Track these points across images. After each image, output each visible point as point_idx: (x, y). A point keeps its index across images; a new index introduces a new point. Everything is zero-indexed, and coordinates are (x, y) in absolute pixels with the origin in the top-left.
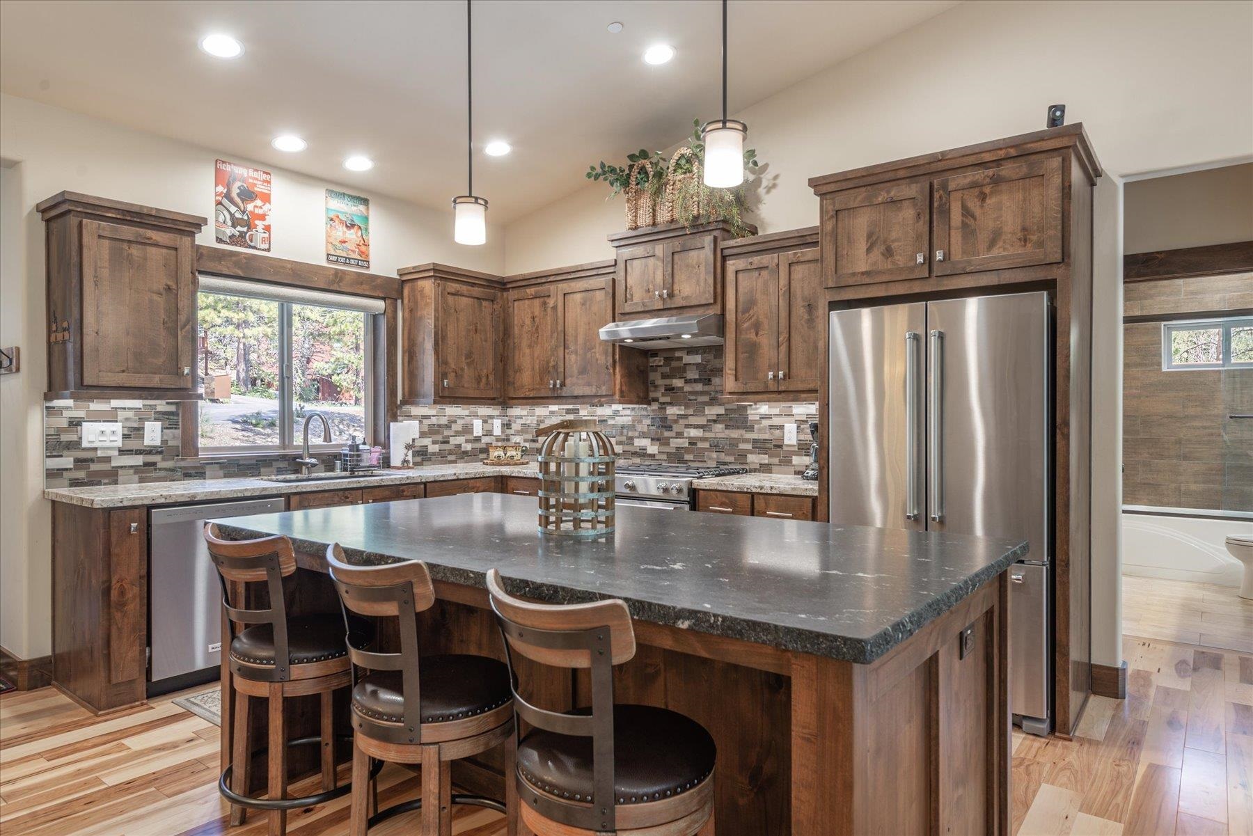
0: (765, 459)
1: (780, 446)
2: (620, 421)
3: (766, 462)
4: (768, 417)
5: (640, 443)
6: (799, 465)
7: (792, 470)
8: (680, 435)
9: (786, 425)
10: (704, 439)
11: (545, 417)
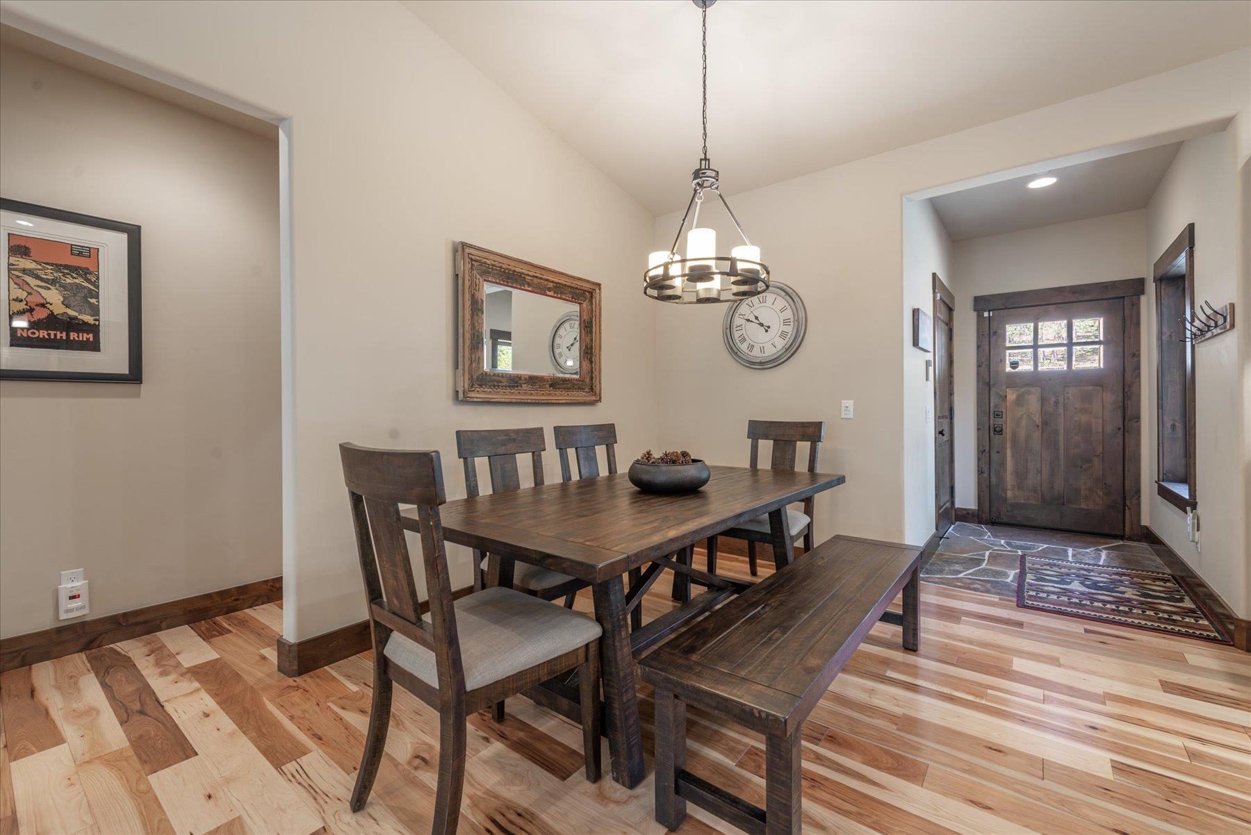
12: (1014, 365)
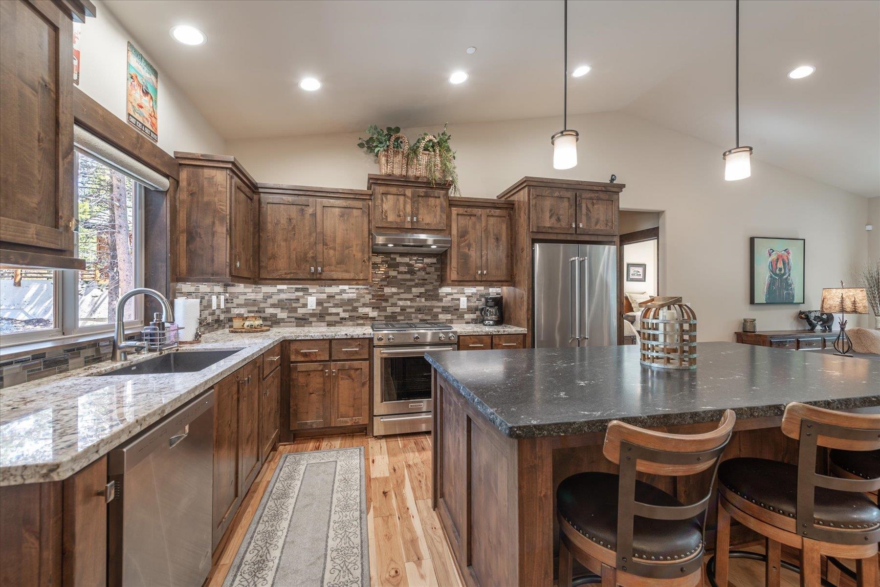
0: (449, 317)
1: (457, 310)
2: (345, 296)
3: (450, 318)
4: (451, 294)
5: (362, 310)
6: (467, 319)
7: (464, 321)
8: (394, 305)
9: (461, 298)
10: (410, 307)
11: (273, 294)
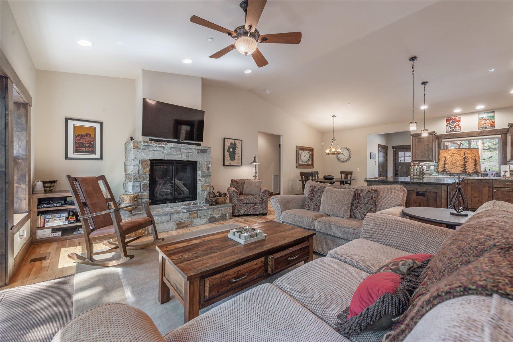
12: (401, 161)
